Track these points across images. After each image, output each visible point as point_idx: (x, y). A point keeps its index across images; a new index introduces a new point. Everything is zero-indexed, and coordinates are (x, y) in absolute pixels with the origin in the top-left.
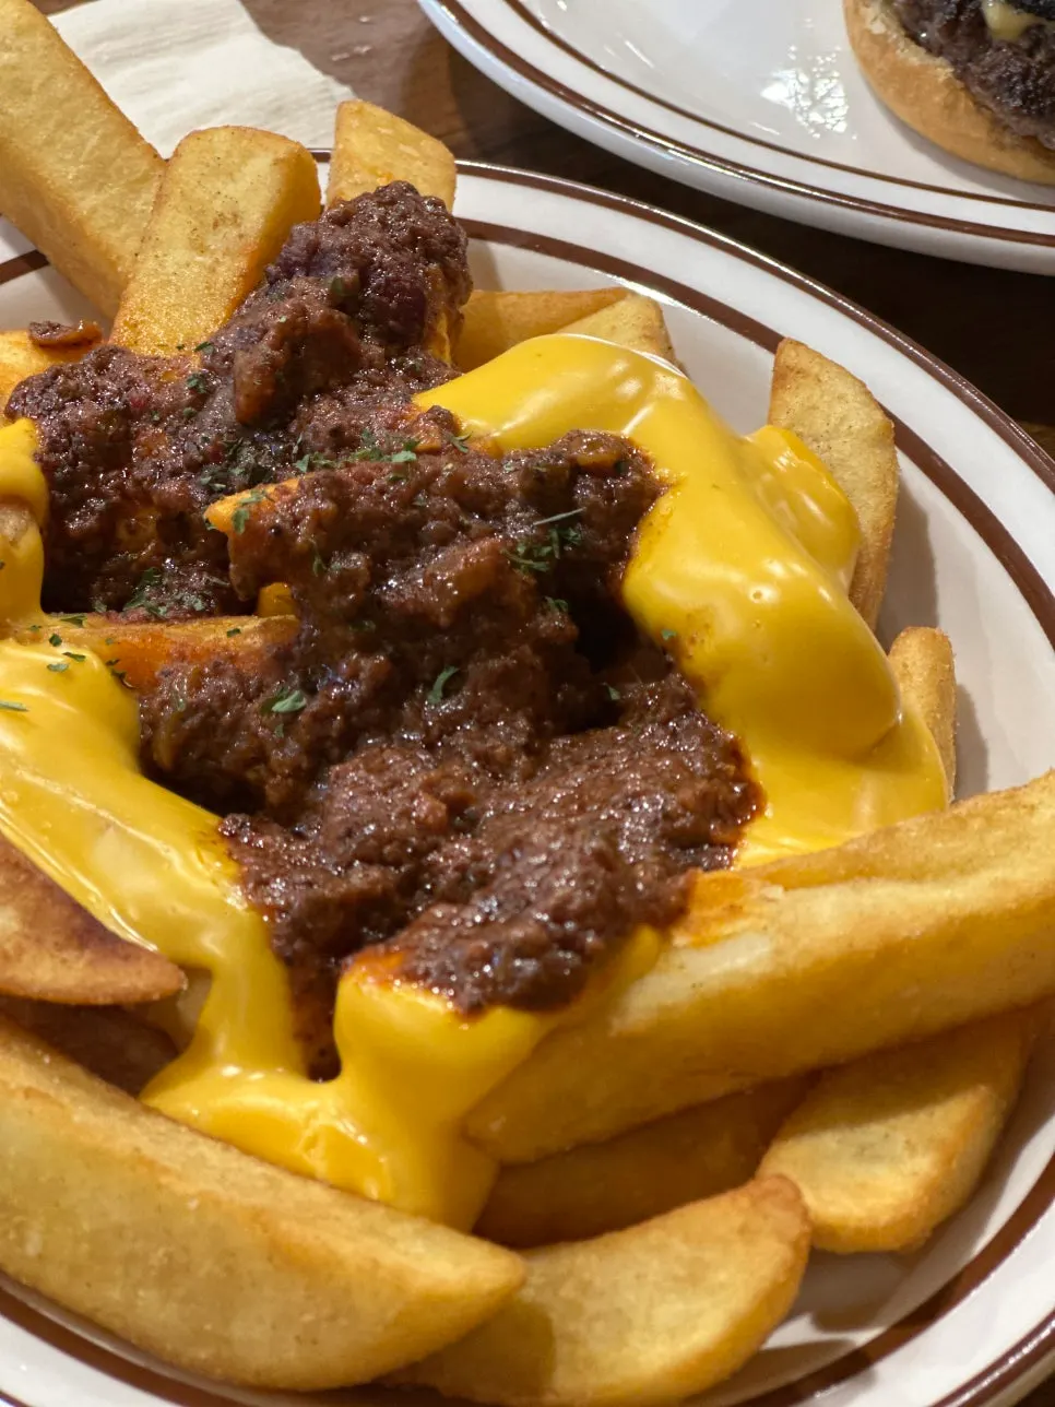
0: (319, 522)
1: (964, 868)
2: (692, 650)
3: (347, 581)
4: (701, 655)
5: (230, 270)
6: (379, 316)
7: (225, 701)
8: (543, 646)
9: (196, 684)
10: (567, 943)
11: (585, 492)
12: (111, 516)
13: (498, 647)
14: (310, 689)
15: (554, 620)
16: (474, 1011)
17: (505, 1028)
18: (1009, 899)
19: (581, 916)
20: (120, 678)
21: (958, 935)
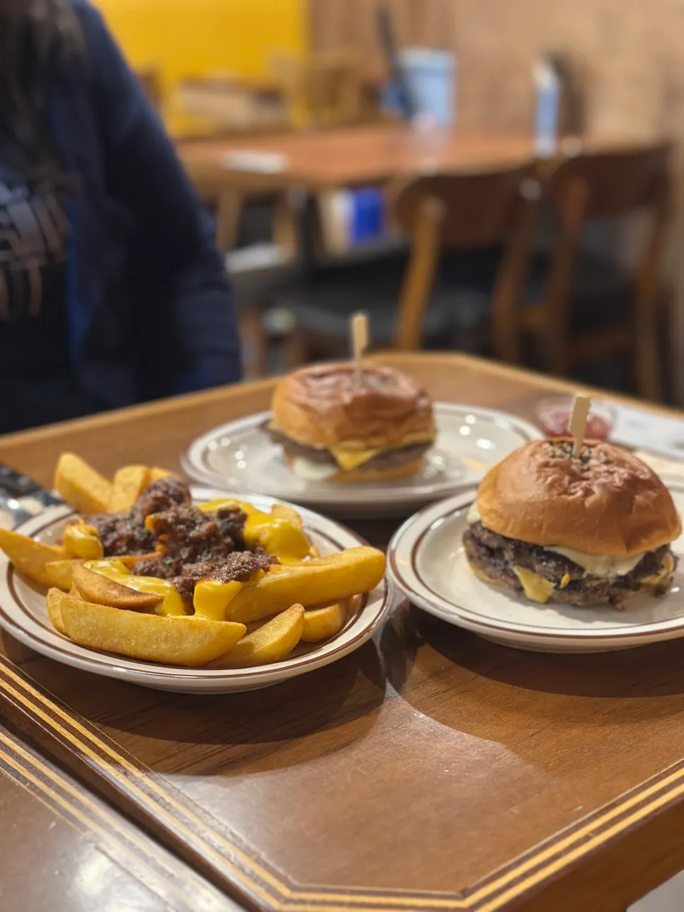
0: (173, 517)
1: (328, 564)
2: (261, 539)
3: (181, 531)
4: (263, 539)
5: (133, 493)
6: (173, 496)
7: (153, 566)
8: (227, 545)
9: (145, 563)
10: (245, 568)
11: (232, 516)
12: (114, 542)
13: (217, 544)
14: (173, 557)
15: (228, 540)
16: (227, 581)
17: (234, 584)
18: (339, 567)
19: (248, 563)
20: (126, 565)
21: (329, 574)
